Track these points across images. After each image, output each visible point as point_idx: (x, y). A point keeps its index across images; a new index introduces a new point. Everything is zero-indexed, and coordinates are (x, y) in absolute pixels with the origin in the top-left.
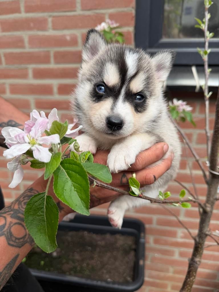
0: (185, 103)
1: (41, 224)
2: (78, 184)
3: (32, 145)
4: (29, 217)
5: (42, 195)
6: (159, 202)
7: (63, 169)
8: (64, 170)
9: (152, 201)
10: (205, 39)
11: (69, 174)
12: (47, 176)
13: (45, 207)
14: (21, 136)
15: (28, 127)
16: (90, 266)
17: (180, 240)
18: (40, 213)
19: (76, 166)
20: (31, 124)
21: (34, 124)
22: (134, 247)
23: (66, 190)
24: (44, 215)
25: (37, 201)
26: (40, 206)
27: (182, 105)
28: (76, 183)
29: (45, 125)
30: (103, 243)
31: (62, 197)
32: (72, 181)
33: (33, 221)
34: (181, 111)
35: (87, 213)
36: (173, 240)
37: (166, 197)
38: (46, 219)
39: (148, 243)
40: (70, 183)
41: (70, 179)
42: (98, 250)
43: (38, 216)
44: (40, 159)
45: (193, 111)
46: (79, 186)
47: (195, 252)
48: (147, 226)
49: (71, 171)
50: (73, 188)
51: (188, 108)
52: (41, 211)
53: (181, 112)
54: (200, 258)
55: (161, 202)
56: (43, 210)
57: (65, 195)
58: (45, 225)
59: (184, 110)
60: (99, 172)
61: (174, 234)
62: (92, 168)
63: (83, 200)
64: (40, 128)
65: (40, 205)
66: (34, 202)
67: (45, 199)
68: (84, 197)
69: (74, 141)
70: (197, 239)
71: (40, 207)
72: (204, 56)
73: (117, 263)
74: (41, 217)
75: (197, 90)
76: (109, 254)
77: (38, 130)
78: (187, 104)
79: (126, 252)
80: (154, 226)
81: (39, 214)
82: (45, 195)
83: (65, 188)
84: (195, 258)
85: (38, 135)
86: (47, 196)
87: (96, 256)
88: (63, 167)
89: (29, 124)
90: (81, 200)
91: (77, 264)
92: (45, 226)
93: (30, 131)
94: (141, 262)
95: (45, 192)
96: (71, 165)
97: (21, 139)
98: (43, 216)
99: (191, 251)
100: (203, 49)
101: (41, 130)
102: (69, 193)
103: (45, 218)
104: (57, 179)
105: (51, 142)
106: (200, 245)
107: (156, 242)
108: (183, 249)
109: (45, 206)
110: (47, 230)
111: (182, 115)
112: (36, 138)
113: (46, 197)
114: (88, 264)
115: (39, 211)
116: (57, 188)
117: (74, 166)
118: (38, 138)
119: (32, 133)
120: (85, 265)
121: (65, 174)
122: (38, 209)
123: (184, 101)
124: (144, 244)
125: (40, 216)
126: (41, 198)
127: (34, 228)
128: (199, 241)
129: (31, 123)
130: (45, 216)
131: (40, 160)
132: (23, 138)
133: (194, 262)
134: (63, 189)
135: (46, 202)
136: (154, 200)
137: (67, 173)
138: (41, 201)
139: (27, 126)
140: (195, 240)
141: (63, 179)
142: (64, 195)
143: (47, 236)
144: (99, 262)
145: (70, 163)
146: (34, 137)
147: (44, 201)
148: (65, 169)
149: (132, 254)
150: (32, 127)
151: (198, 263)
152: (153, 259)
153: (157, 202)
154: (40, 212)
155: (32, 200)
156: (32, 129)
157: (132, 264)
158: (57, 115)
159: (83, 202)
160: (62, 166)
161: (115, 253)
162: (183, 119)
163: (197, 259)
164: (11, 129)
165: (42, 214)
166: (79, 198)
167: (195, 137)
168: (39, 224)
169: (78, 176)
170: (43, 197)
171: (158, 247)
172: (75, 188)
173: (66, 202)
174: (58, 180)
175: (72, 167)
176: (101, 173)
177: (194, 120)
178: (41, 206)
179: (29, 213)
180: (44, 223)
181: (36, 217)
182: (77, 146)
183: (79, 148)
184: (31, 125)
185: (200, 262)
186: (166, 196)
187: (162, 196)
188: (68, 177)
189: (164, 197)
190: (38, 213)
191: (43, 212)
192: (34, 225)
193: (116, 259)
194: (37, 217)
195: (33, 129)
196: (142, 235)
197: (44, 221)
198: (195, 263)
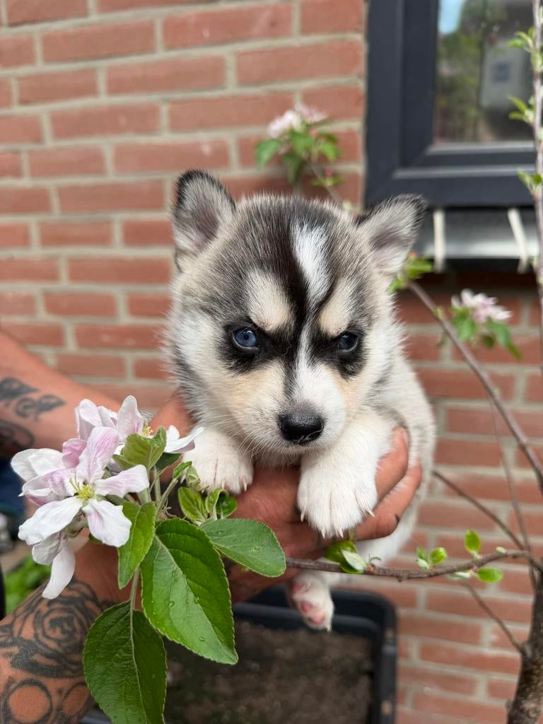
0: (491, 301)
1: (126, 680)
2: (202, 585)
3: (84, 500)
4: (97, 667)
5: (122, 611)
6: (420, 576)
7: (163, 545)
8: (167, 550)
9: (402, 578)
10: (535, 143)
11: (178, 560)
12: (124, 579)
13: (132, 639)
14: (57, 480)
15: (70, 455)
16: (255, 714)
17: (489, 652)
18: (120, 654)
19: (194, 539)
20: (76, 445)
21: (84, 446)
22: (367, 665)
23: (173, 602)
24: (131, 658)
25: (112, 626)
26: (120, 637)
27: (484, 306)
28: (198, 584)
29: (110, 446)
30: (287, 653)
31: (167, 623)
32: (187, 578)
33: (105, 676)
34: (483, 320)
35: (231, 659)
36: (471, 650)
37: (435, 561)
38: (138, 667)
39: (406, 656)
40: (183, 582)
41: (181, 572)
42: (276, 669)
43: (118, 661)
44: (105, 539)
45: (513, 321)
46: (205, 590)
47: (524, 686)
48: (402, 612)
49: (182, 553)
50: (191, 595)
51: (501, 315)
52: (124, 649)
53: (483, 324)
54: (538, 703)
55: (425, 575)
56: (129, 646)
57: (172, 617)
58: (135, 683)
59: (489, 319)
60: (251, 546)
61: (473, 636)
62: (234, 536)
63: (216, 626)
64: (98, 455)
65: (120, 633)
66: (105, 629)
67: (131, 617)
68: (219, 619)
69: (186, 467)
70: (529, 653)
71: (119, 639)
72: (534, 187)
73: (325, 708)
74: (125, 662)
75: (522, 268)
76: (303, 683)
77: (94, 461)
78: (498, 304)
79: (348, 679)
80: (421, 611)
81: (120, 657)
82: (129, 607)
83: (171, 600)
84: (523, 701)
85: (96, 474)
86: (134, 612)
87: (270, 686)
88: (163, 542)
89: (73, 447)
90: (213, 627)
91: (222, 706)
92: (137, 685)
93: (76, 463)
94: (386, 708)
95: (129, 602)
96: (182, 537)
97: (59, 486)
98: (128, 662)
99: (513, 680)
100: (531, 169)
101: (102, 460)
102: (184, 610)
103: (134, 666)
104: (152, 578)
105: (127, 490)
106: (535, 666)
107: (427, 653)
108: (497, 677)
109: (131, 636)
110: (141, 695)
111: (485, 331)
112: (91, 482)
113: (131, 615)
114: (250, 708)
115: (119, 648)
116: (153, 602)
117: (189, 537)
118: (96, 480)
119: (81, 470)
120: (242, 709)
121: (170, 560)
122: (116, 643)
123: (489, 296)
124: (393, 659)
125: (122, 660)
126: (121, 618)
127: (110, 692)
128: (534, 655)
129: (76, 443)
130: (134, 659)
131: (104, 542)
132: (62, 482)
133: (522, 711)
134: (167, 602)
135: (133, 626)
136: (406, 575)
137: (173, 556)
138: (122, 624)
139: (69, 452)
140: (523, 652)
141: (167, 574)
142: (170, 619)
143: (143, 709)
144: (277, 703)
145: (178, 532)
146: (87, 478)
147: (129, 625)
148: (168, 548)
149: (364, 682)
150: (80, 452)
151: (533, 715)
152: (420, 701)
153: (414, 576)
154: (121, 651)
155: (101, 624)
156: (80, 457)
157: (362, 711)
158: (136, 410)
159: (219, 632)
160: (160, 539)
161: (319, 680)
162: (489, 341)
163: (529, 705)
164: (33, 456)
165: (125, 655)
166: (209, 621)
167: (521, 386)
168: (120, 680)
169: (201, 565)
170: (125, 614)
171: (432, 667)
172: (196, 596)
173: (178, 634)
174: (154, 581)
175: (184, 540)
176: (257, 547)
177: (518, 342)
178: (124, 637)
179: (94, 656)
180: (134, 677)
181: (112, 665)
182: (194, 478)
183: (199, 483)
184: (78, 448)
185: (537, 711)
186: (435, 558)
187: (426, 561)
188: (176, 566)
189: (430, 561)
190: (117, 655)
191: (128, 650)
192: (110, 686)
193: (321, 695)
194: (116, 665)
195: (82, 457)
196: (389, 634)
197: (132, 672)
198: (523, 716)
